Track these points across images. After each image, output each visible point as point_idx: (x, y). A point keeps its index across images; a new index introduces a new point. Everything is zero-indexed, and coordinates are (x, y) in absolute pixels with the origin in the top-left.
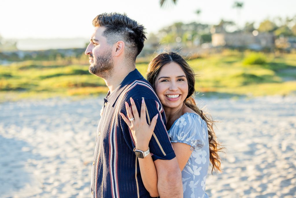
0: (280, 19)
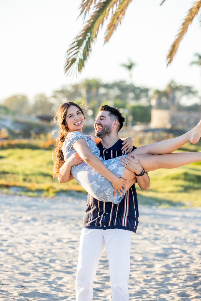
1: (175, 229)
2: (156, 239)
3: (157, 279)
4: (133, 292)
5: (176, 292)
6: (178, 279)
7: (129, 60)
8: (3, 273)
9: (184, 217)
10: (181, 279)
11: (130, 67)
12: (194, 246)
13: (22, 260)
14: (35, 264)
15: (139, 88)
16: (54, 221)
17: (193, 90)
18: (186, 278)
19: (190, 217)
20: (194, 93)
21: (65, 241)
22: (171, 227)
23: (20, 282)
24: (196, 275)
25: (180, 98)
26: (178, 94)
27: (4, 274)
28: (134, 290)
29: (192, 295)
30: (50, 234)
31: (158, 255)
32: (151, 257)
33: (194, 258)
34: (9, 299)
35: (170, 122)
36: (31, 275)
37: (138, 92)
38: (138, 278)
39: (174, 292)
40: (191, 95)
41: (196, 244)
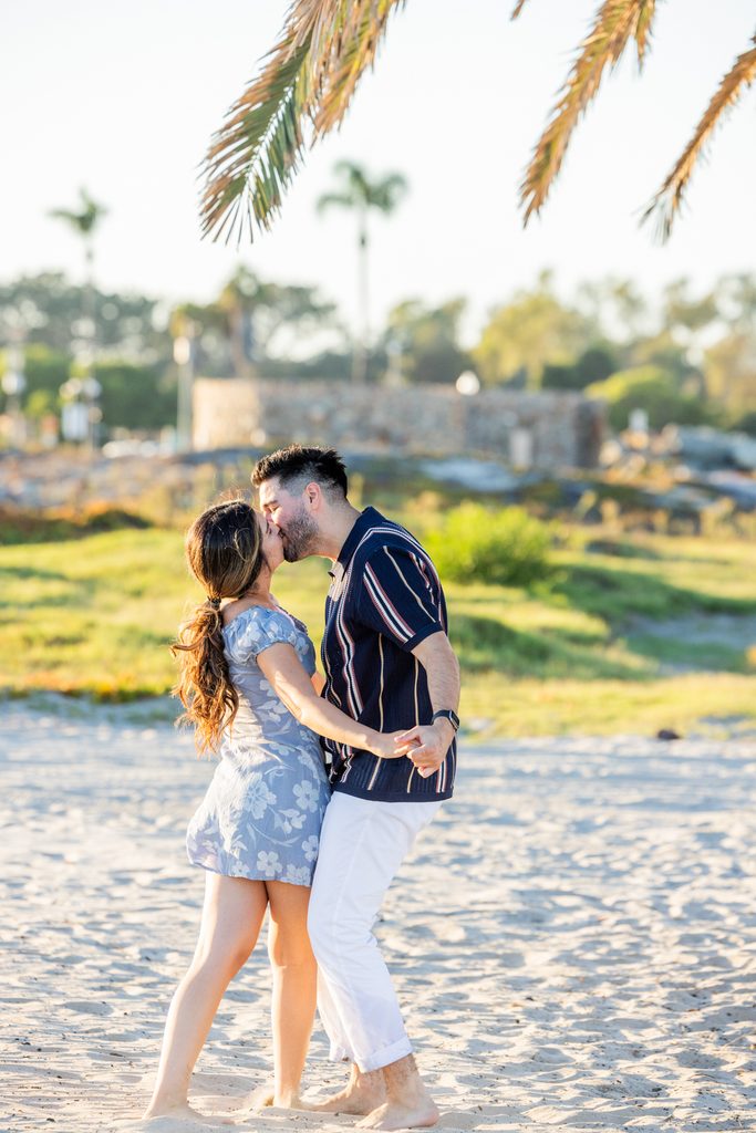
0: (630, 301)
1: (507, 820)
2: (464, 860)
3: (564, 1006)
4: (513, 1057)
5: (664, 1050)
6: (642, 1005)
7: (83, 194)
8: (9, 1008)
9: (517, 774)
10: (652, 1004)
11: (85, 222)
12: (613, 881)
13: (46, 958)
14: (102, 970)
15: (114, 299)
16: (55, 808)
17: (318, 300)
18: (666, 998)
19: (535, 774)
20: (321, 312)
21: (145, 879)
22: (493, 813)
23: (94, 1037)
24: (693, 985)
25: (272, 331)
26: (262, 319)
27: (18, 1010)
28: (513, 1052)
29: (729, 1058)
30: (72, 854)
31: (509, 917)
32: (492, 926)
33: (643, 923)
34: (110, 1103)
35: (260, 425)
36: (112, 1011)
37: (110, 312)
38: (499, 1005)
39: (657, 1052)
40: (308, 322)
41: (619, 874)
